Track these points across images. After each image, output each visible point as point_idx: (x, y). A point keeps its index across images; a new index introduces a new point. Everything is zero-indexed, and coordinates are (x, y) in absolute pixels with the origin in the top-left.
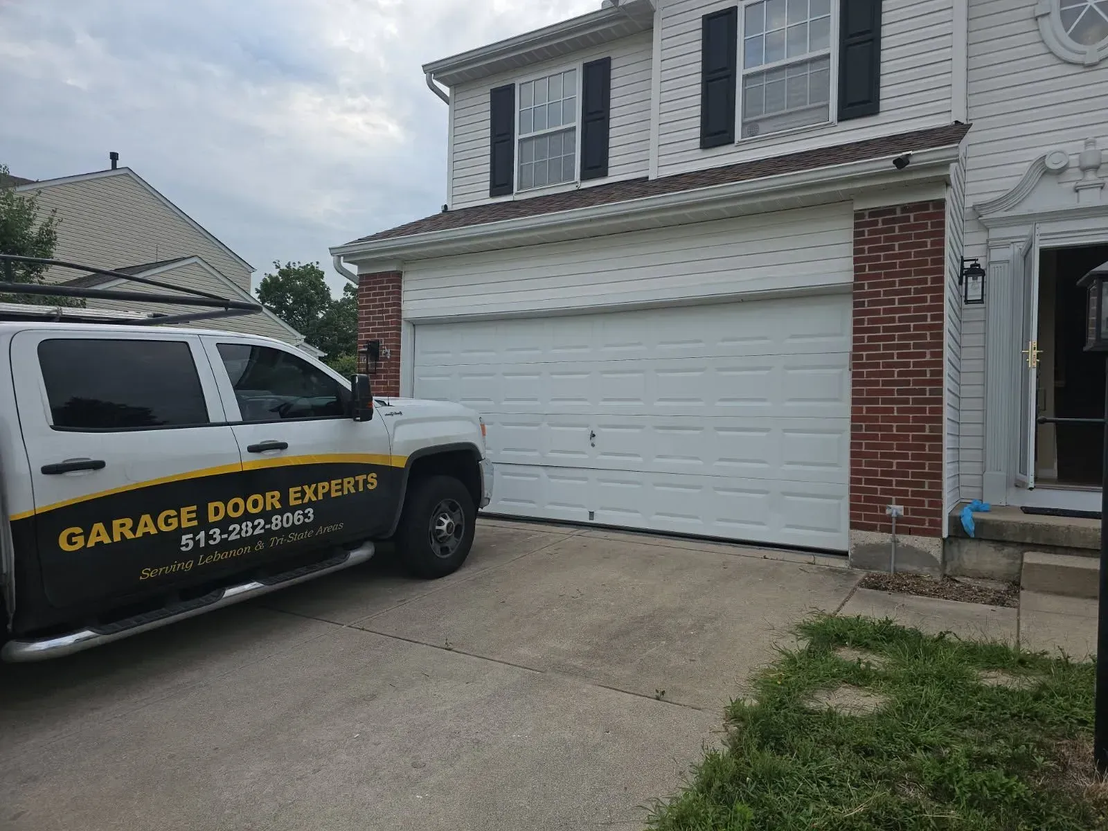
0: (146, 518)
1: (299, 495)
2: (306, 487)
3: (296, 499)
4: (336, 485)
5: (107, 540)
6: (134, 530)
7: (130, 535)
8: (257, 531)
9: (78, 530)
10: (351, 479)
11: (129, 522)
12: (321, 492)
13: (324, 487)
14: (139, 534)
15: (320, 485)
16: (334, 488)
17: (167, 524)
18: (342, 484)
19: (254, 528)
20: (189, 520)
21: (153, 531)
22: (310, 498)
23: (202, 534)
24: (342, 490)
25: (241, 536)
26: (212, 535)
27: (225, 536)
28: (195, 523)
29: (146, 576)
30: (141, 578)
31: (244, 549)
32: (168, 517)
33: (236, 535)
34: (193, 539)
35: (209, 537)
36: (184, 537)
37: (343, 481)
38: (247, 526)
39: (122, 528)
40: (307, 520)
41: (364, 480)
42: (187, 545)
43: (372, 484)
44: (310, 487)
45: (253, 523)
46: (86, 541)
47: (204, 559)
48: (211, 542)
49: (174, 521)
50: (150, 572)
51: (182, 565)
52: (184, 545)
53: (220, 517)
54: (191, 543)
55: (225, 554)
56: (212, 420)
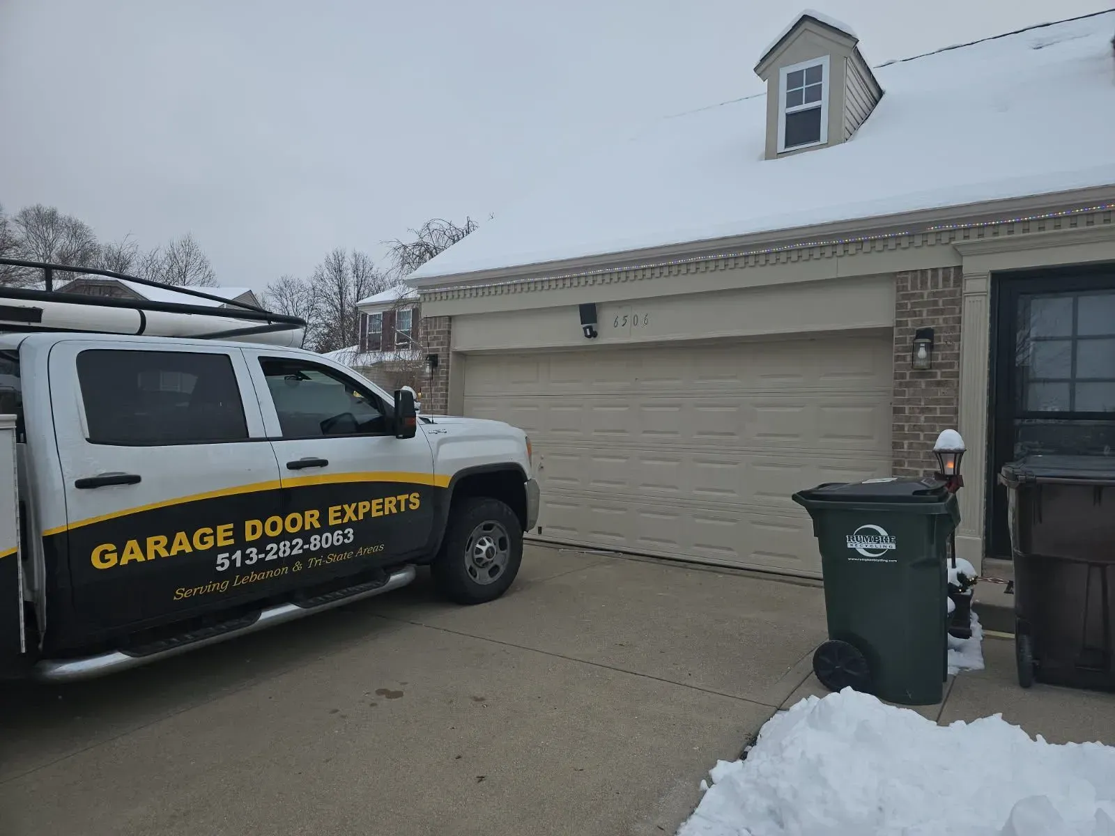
0: (181, 536)
1: (339, 514)
2: (346, 507)
3: (336, 518)
4: (378, 504)
5: (141, 558)
6: (168, 547)
7: (164, 554)
8: (295, 552)
9: (111, 547)
10: (393, 499)
11: (163, 540)
12: (361, 512)
13: (364, 507)
14: (174, 552)
15: (361, 504)
16: (375, 507)
17: (203, 542)
18: (383, 504)
19: (292, 548)
20: (226, 538)
21: (189, 550)
22: (350, 518)
23: (239, 553)
24: (383, 509)
25: (278, 556)
26: (249, 554)
27: (261, 556)
28: (231, 542)
29: (180, 596)
30: (175, 598)
31: (281, 570)
32: (204, 535)
33: (274, 555)
34: (229, 558)
35: (245, 557)
36: (220, 556)
37: (384, 501)
38: (285, 545)
39: (157, 546)
40: (346, 541)
41: (406, 500)
42: (222, 565)
43: (414, 504)
44: (350, 506)
45: (291, 543)
46: (119, 558)
47: (240, 579)
48: (248, 562)
49: (210, 540)
50: (184, 593)
51: (217, 586)
52: (219, 565)
53: (258, 536)
54: (227, 563)
55: (261, 575)
56: (251, 435)
